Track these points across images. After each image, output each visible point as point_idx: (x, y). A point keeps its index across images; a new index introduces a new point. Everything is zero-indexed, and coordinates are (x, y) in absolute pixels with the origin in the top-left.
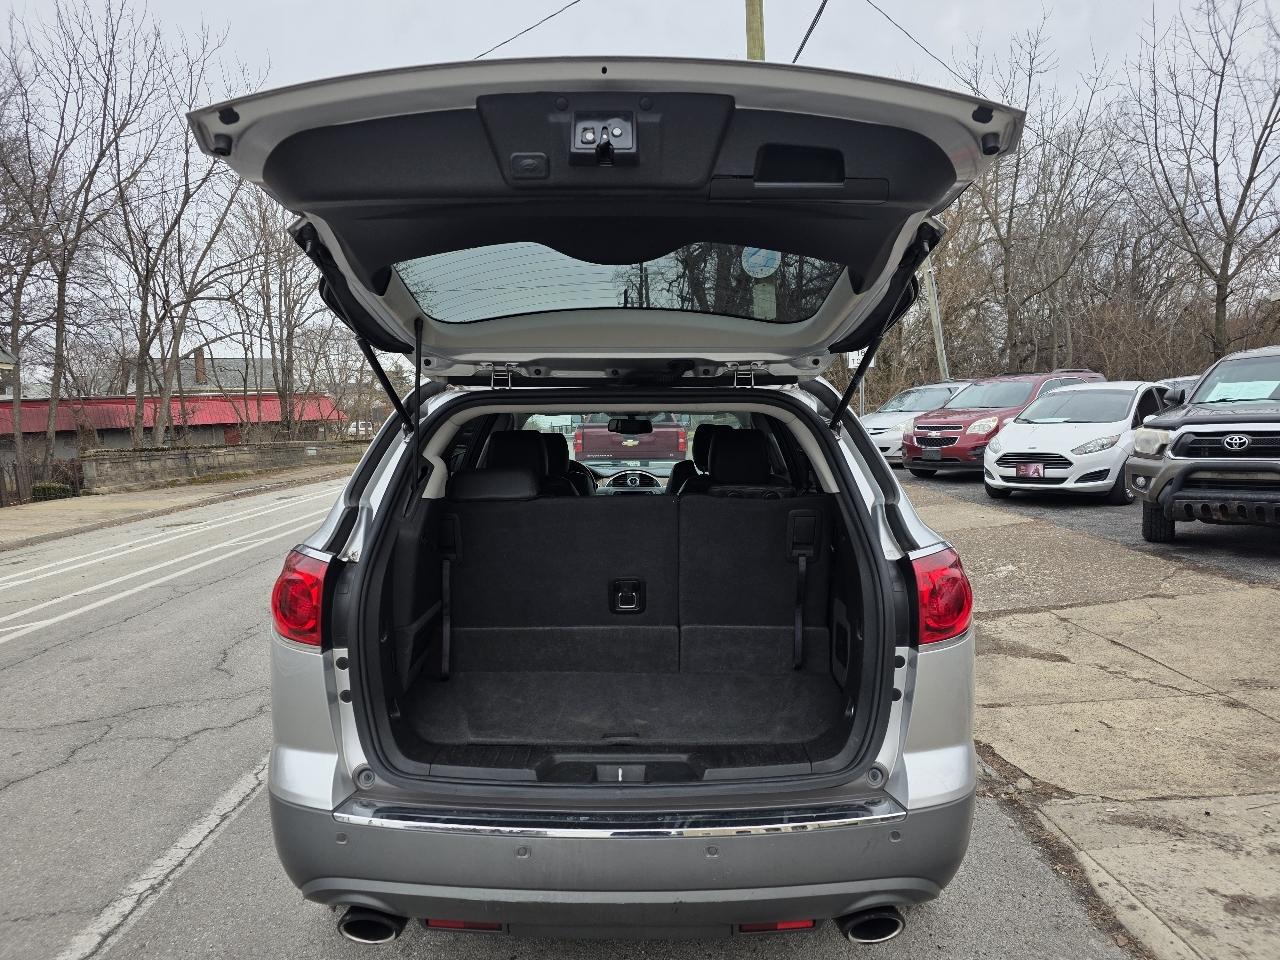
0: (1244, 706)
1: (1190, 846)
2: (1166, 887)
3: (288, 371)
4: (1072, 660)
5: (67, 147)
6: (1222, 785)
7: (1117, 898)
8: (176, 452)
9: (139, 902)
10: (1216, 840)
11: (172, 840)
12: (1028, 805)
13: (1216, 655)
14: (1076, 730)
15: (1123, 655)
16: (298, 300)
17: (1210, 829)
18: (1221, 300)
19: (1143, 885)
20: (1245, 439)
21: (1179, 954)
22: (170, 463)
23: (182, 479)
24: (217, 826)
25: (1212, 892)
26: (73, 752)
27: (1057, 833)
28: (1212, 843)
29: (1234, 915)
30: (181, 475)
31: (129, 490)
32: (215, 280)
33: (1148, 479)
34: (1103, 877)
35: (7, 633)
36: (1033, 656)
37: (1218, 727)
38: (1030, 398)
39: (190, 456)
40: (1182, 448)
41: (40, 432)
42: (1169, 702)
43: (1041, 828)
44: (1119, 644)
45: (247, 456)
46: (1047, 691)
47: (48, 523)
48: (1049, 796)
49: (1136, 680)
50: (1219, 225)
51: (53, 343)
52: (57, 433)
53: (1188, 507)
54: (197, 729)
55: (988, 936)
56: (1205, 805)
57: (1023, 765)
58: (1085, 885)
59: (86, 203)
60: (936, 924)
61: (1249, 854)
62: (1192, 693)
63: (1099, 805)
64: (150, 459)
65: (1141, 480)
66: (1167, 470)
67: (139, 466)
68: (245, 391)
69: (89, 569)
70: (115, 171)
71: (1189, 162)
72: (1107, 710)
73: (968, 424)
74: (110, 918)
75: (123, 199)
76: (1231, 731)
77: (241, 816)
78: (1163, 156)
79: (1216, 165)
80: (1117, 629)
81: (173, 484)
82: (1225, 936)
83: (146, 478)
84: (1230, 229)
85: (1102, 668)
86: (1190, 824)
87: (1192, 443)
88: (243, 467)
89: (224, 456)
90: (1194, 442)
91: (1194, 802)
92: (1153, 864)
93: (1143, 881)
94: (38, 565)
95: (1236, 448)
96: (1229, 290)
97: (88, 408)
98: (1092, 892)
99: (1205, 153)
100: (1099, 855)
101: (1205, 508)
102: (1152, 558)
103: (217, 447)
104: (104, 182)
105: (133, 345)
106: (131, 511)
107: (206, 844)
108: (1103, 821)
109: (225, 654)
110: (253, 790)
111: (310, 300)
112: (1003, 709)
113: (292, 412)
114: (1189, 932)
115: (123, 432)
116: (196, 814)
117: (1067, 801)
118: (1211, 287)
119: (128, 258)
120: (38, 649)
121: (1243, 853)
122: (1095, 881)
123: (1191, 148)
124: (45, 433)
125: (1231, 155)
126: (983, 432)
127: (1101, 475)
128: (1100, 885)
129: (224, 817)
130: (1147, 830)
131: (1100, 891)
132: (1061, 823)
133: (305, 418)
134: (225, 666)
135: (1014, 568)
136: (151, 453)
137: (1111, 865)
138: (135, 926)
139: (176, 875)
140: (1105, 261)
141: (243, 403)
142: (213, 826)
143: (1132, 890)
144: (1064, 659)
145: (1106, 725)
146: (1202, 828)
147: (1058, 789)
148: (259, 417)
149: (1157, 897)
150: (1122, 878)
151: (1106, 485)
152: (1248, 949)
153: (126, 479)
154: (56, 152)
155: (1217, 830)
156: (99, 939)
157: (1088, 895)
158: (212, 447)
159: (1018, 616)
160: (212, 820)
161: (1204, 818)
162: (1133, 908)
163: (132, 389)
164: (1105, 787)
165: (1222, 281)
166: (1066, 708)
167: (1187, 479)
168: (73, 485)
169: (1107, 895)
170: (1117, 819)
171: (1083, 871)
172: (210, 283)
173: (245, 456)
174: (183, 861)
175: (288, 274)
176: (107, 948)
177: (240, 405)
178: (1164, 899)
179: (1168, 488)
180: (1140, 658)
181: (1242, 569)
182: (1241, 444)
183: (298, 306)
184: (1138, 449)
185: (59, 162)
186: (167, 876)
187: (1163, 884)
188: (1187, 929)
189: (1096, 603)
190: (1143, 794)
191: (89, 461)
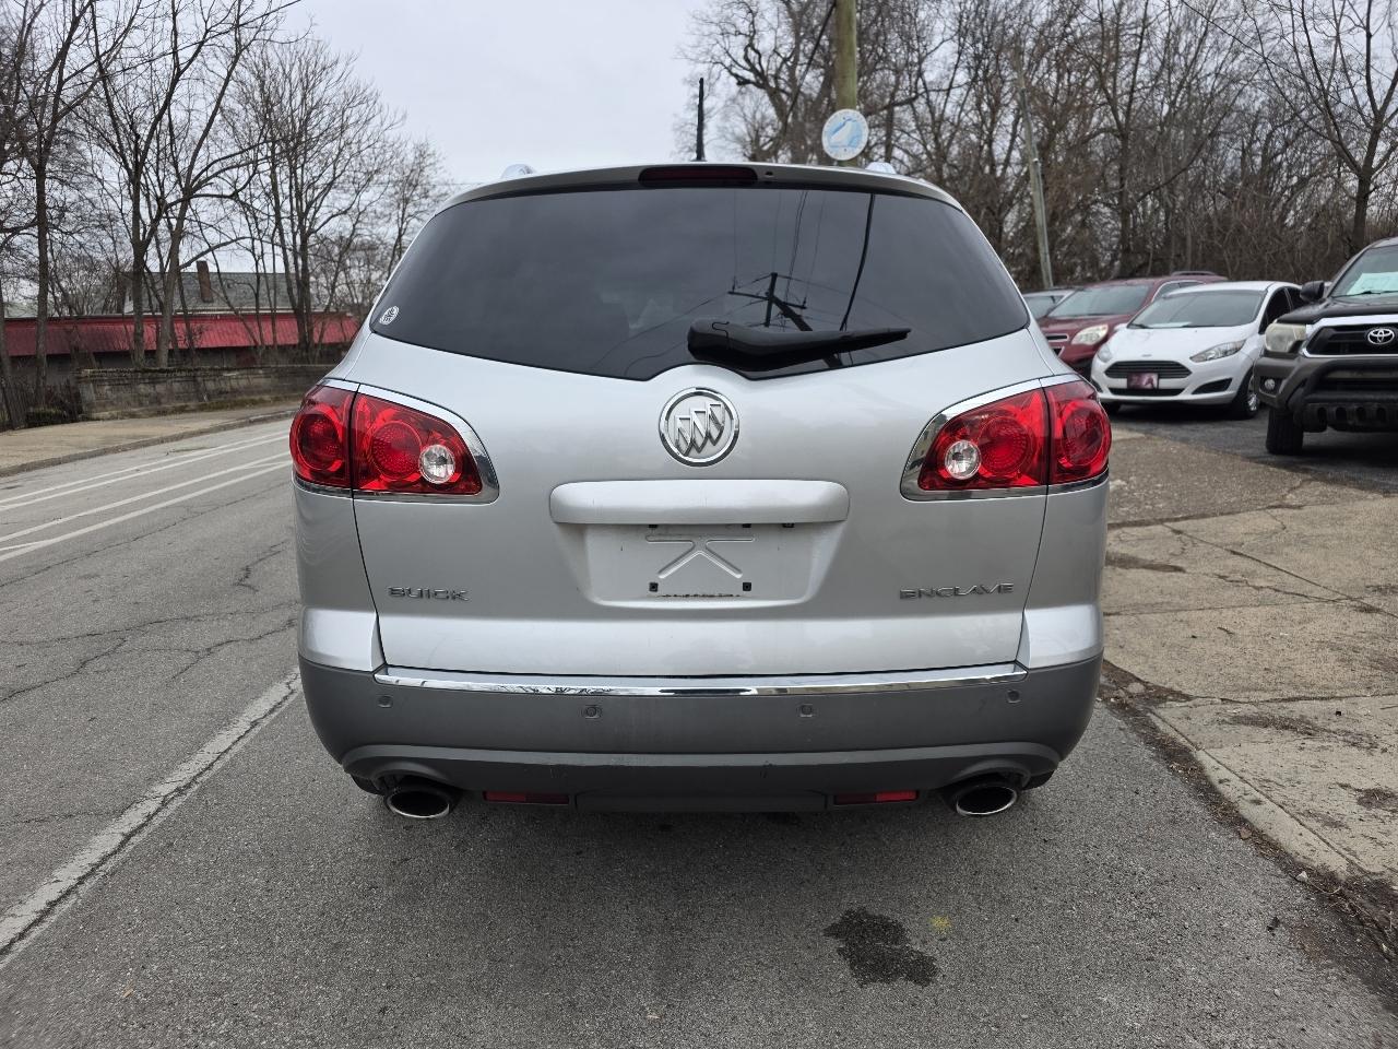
0: (1378, 611)
1: (1318, 744)
2: (1294, 783)
3: (304, 284)
4: (1188, 570)
5: (36, 14)
6: (1354, 686)
7: (1239, 794)
8: (184, 374)
9: (164, 804)
10: (1348, 738)
11: (199, 746)
12: (1140, 707)
13: (1346, 563)
14: (1194, 637)
15: (1245, 564)
16: (312, 202)
17: (1340, 727)
18: (1362, 198)
19: (1268, 781)
20: (1391, 332)
21: (1309, 845)
22: (176, 386)
23: (192, 404)
24: (247, 732)
25: (1344, 786)
26: (84, 663)
27: (1173, 734)
28: (1344, 741)
29: (1369, 809)
30: (189, 400)
31: (133, 416)
32: (216, 175)
33: (1278, 381)
34: (1223, 773)
35: (6, 552)
36: (1145, 567)
37: (1350, 632)
38: (1145, 302)
39: (199, 379)
40: (1320, 344)
41: (30, 356)
42: (1295, 610)
43: (1155, 729)
44: (1241, 555)
45: (263, 381)
46: (1160, 600)
47: (46, 449)
48: (1165, 699)
49: (1259, 588)
50: (1367, 110)
51: (36, 252)
52: (48, 356)
53: (1322, 412)
54: (219, 640)
55: (1098, 830)
56: (1335, 705)
57: (1135, 671)
58: (1203, 783)
59: (61, 83)
60: (1042, 820)
61: (1384, 751)
62: (1319, 599)
63: (1219, 706)
64: (154, 382)
65: (1270, 383)
66: (1300, 370)
67: (143, 388)
68: (257, 309)
69: (91, 492)
70: (92, 43)
71: (1338, 34)
72: (1228, 618)
73: (1073, 334)
74: (134, 818)
75: (104, 76)
76: (1364, 635)
77: (274, 722)
78: (1310, 25)
79: (1369, 36)
80: (1238, 539)
81: (182, 410)
82: (1358, 828)
83: (151, 403)
84: (1379, 115)
85: (1220, 577)
86: (1319, 723)
87: (1330, 339)
88: (259, 393)
89: (235, 379)
90: (1334, 336)
91: (1323, 702)
92: (1279, 761)
93: (1267, 777)
94: (36, 489)
95: (1380, 343)
96: (1372, 187)
97: (83, 328)
98: (1212, 788)
99: (1358, 22)
100: (1219, 753)
101: (1341, 413)
102: (1276, 470)
103: (229, 370)
104: (79, 56)
105: (126, 255)
106: (135, 437)
107: (236, 749)
108: (1223, 720)
109: (247, 569)
110: (286, 698)
111: (325, 203)
112: (1112, 617)
113: (311, 332)
114: (1319, 825)
115: (123, 356)
116: (225, 721)
117: (1183, 704)
118: (1352, 183)
119: (114, 147)
120: (40, 567)
121: (1379, 750)
122: (1215, 777)
123: (1342, 15)
124: (35, 357)
125: (1386, 24)
126: (1089, 343)
127: (1222, 385)
128: (1221, 782)
129: (254, 724)
130: (1271, 729)
131: (1221, 788)
132: (1177, 724)
133: (326, 340)
134: (248, 582)
135: (1124, 483)
136: (154, 377)
137: (1234, 763)
138: (162, 826)
139: (205, 778)
140: (1231, 157)
141: (255, 323)
142: (242, 732)
143: (1257, 786)
144: (1177, 569)
145: (1226, 631)
146: (1333, 727)
147: (1171, 692)
148: (275, 339)
149: (1284, 792)
150: (1246, 776)
151: (1226, 397)
152: (1385, 840)
153: (129, 403)
154: (24, 21)
155: (1348, 729)
156: (121, 838)
157: (1207, 792)
158: (223, 369)
159: (1126, 530)
160: (242, 725)
161: (1335, 718)
162: (1258, 802)
163: (129, 308)
164: (1226, 690)
165: (1365, 175)
166: (1182, 615)
167: (1322, 379)
168: (71, 411)
169: (1230, 791)
170: (1238, 720)
171: (1202, 769)
172: (209, 178)
173: (260, 380)
174: (212, 764)
175: (299, 171)
176: (131, 847)
177: (253, 325)
178: (1293, 794)
179: (1301, 391)
180: (1263, 568)
181: (1376, 480)
182: (1387, 339)
183: (312, 211)
184: (1269, 348)
185: (26, 37)
186: (194, 779)
187: (1289, 780)
188: (1318, 821)
189: (1214, 515)
190: (1268, 696)
191: (86, 382)
